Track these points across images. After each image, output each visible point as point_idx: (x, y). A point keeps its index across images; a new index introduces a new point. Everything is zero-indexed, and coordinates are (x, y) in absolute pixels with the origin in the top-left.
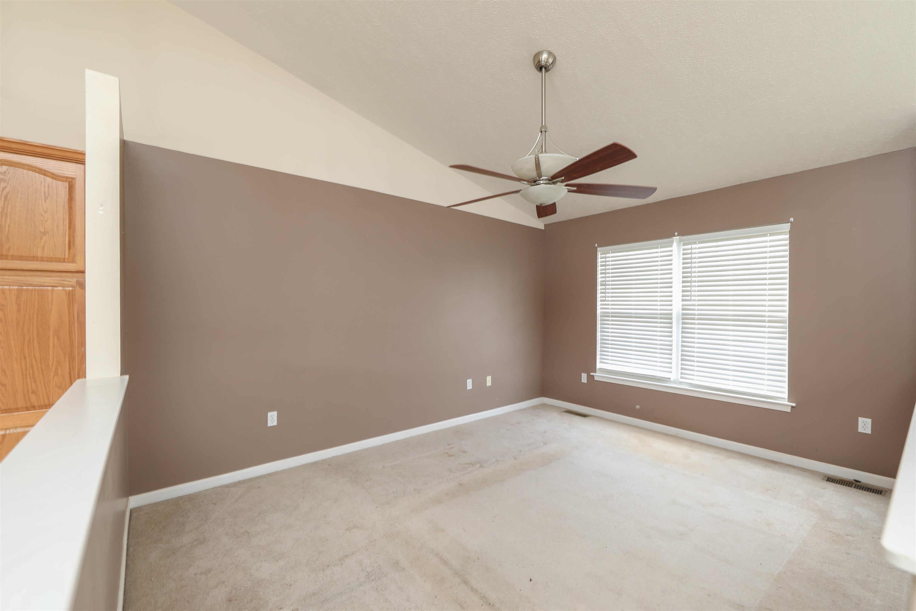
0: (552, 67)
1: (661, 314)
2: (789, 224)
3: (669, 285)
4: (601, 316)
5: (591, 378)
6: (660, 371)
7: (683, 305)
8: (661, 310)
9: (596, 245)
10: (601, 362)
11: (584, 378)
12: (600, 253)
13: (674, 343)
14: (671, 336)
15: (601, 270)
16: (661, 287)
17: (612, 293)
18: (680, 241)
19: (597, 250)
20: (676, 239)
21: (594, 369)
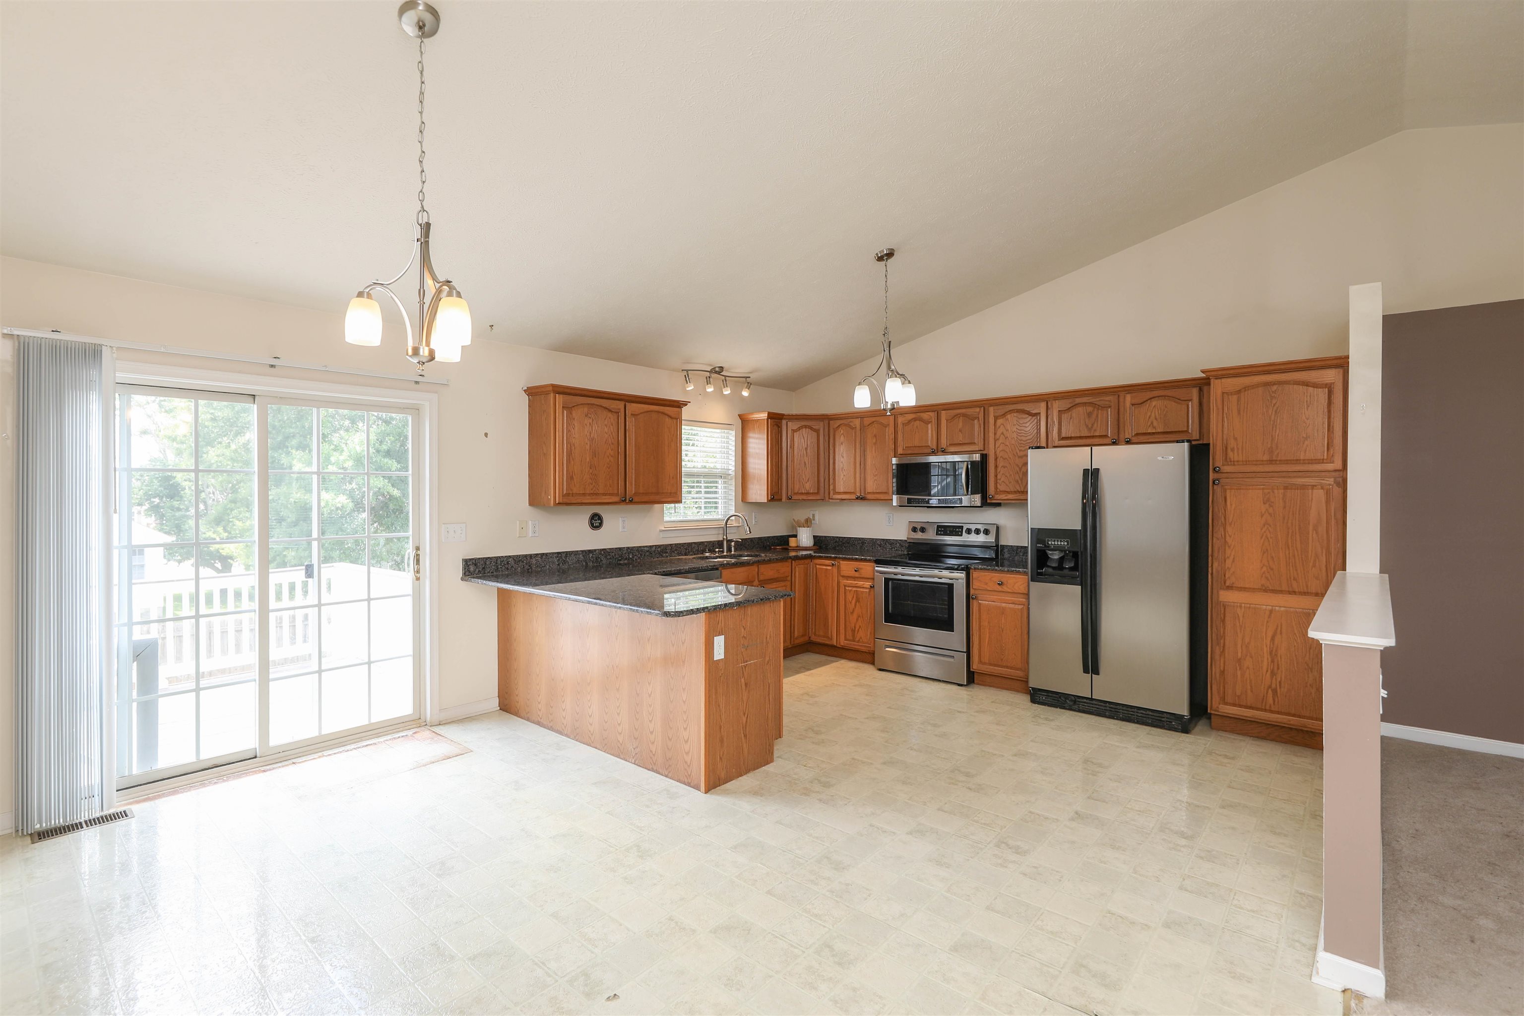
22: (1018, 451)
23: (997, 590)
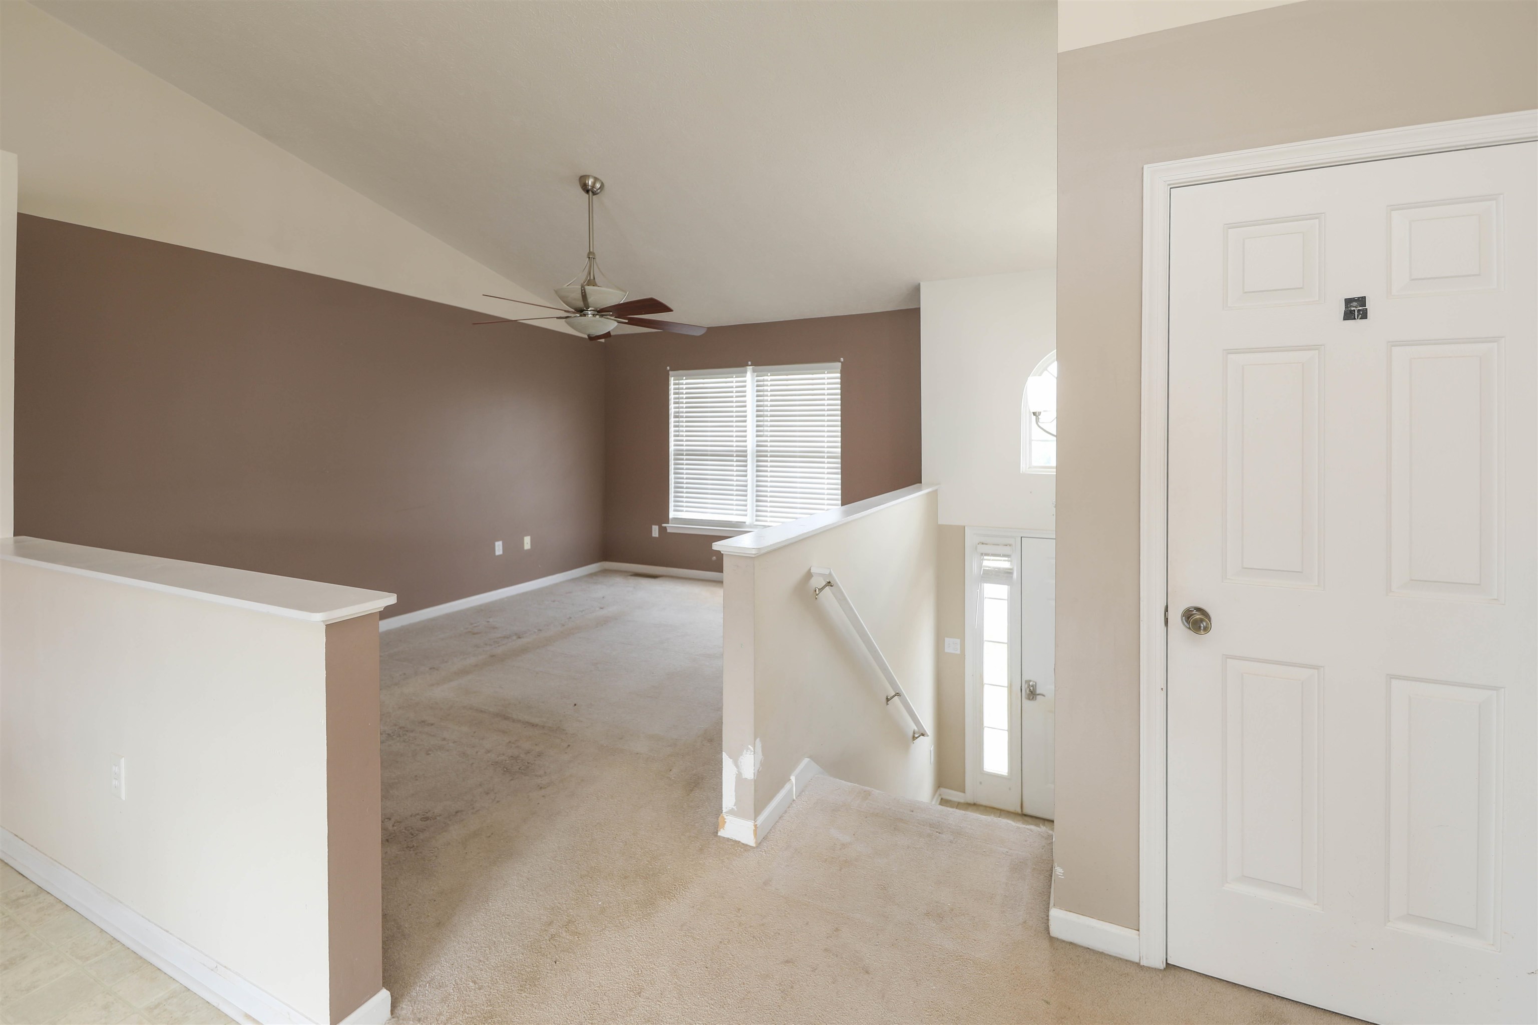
0: (600, 192)
1: (737, 451)
2: (840, 364)
3: (743, 419)
4: (675, 455)
5: (663, 530)
6: (736, 515)
7: (757, 442)
8: (737, 446)
9: (668, 368)
10: (675, 511)
11: (655, 531)
12: (673, 378)
13: (749, 483)
14: (746, 476)
15: (674, 399)
16: (736, 422)
17: (686, 427)
18: (754, 371)
19: (669, 375)
20: (749, 368)
21: (666, 519)
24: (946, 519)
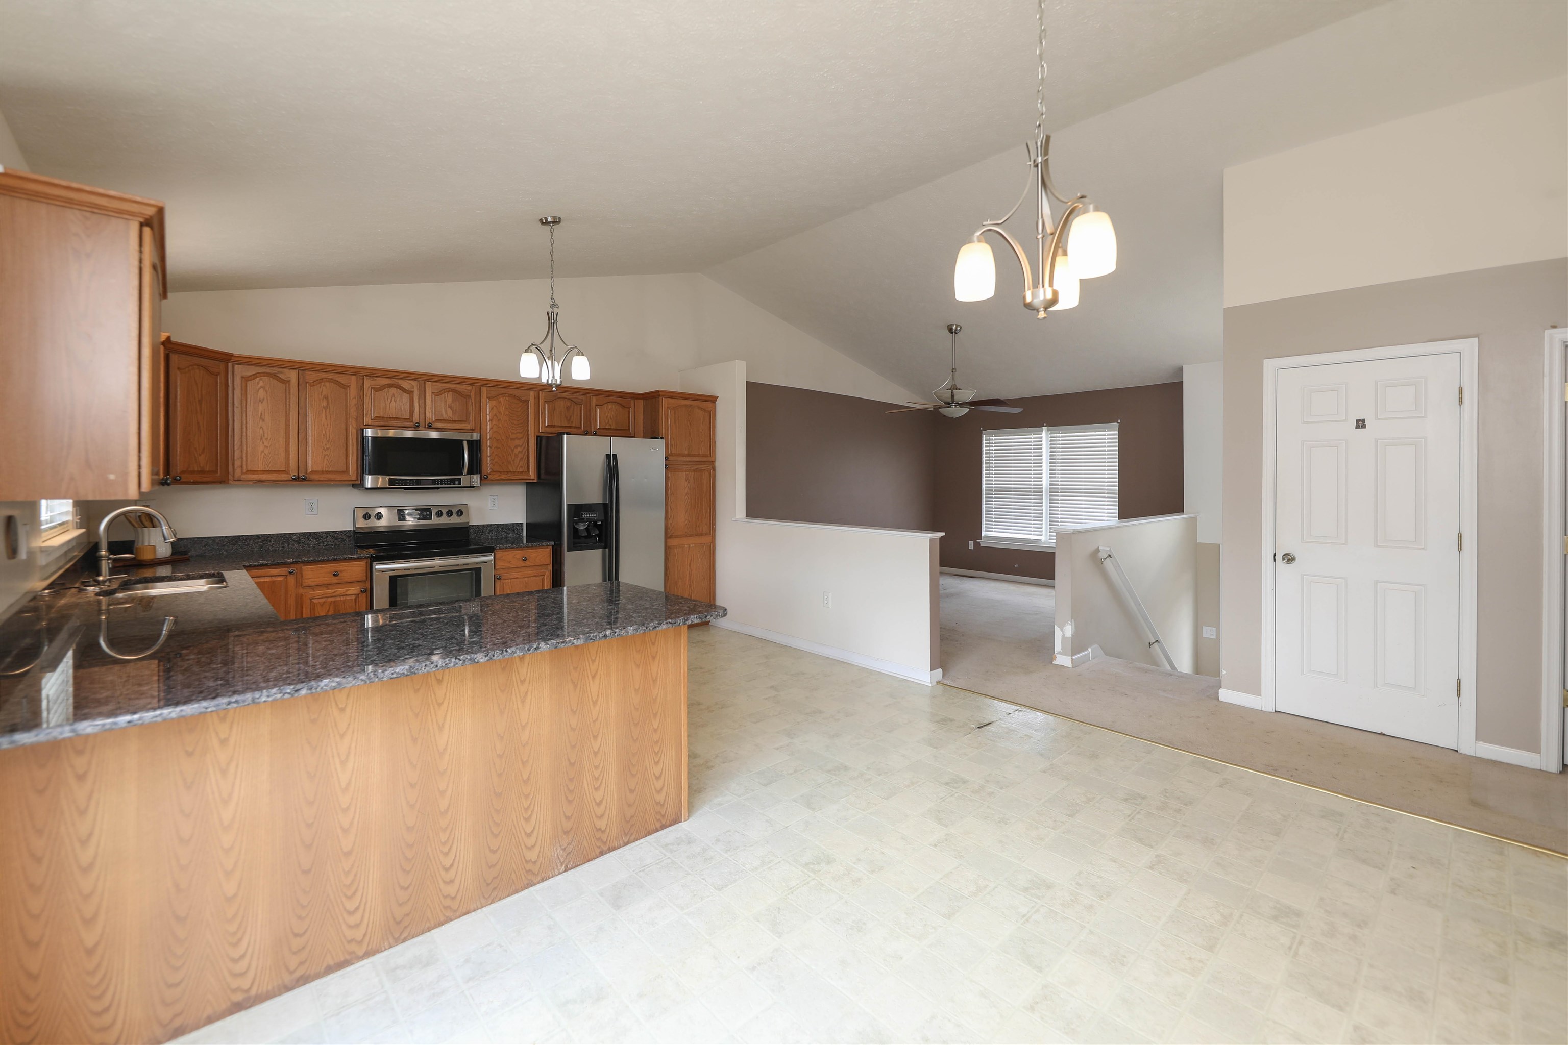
0: (959, 332)
1: (1034, 488)
2: (1118, 424)
4: (986, 491)
5: (977, 545)
6: (1034, 534)
7: (1050, 481)
8: (1034, 485)
9: (981, 428)
10: (985, 531)
11: (971, 545)
12: (985, 436)
13: (1044, 511)
14: (1041, 506)
15: (985, 450)
16: (1034, 467)
17: (995, 470)
18: (1048, 430)
19: (982, 433)
20: (1045, 428)
21: (980, 537)
22: (511, 434)
23: (520, 566)
24: (1204, 537)
